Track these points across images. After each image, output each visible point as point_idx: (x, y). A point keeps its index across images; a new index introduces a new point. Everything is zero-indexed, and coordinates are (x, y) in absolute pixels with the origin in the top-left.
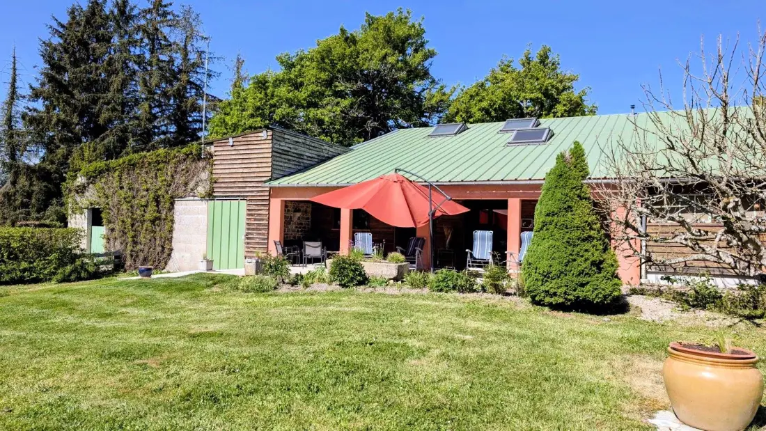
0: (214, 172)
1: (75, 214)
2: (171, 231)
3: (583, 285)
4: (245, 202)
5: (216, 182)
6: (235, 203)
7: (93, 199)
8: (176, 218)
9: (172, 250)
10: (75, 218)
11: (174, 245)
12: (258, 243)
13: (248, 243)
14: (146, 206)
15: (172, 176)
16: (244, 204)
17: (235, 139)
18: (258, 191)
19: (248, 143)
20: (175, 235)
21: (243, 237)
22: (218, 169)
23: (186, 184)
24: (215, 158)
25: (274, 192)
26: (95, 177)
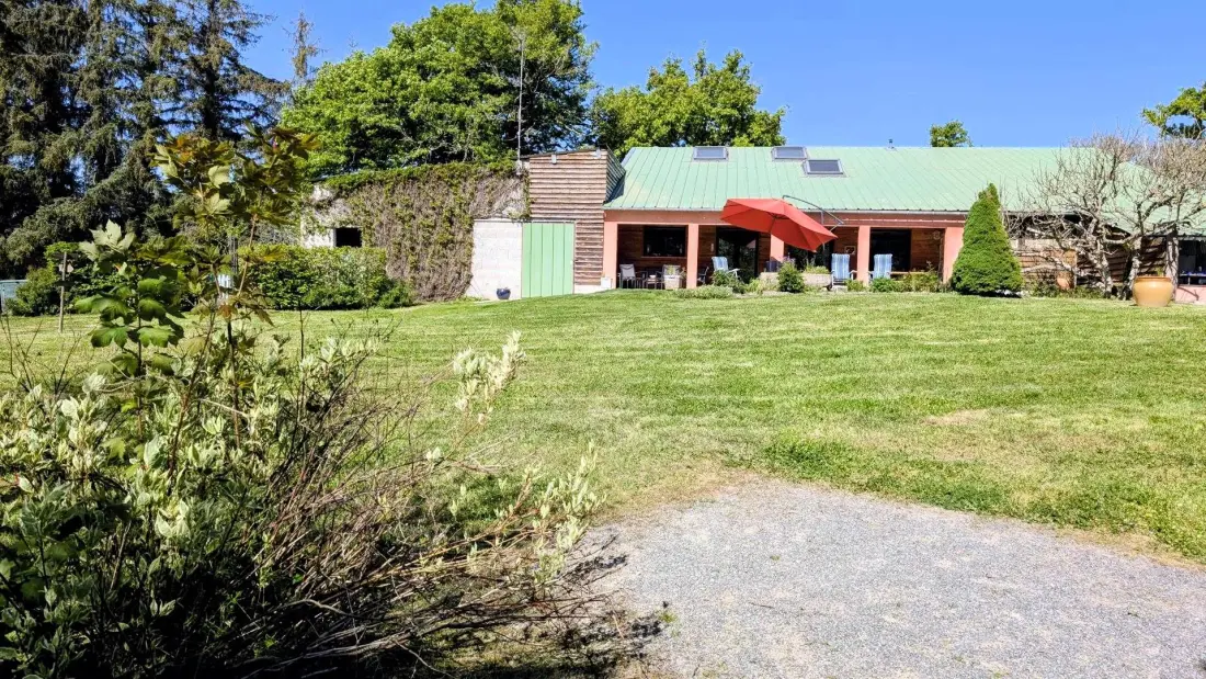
0: (531, 191)
1: (313, 234)
2: (470, 256)
3: (1007, 278)
4: (572, 226)
5: (533, 203)
6: (559, 227)
7: (344, 217)
8: (475, 241)
9: (471, 277)
10: (312, 240)
11: (474, 271)
12: (590, 269)
13: (578, 269)
14: (434, 227)
15: (472, 194)
16: (570, 229)
17: (558, 157)
18: (590, 214)
19: (576, 161)
20: (475, 260)
21: (572, 263)
22: (535, 189)
23: (491, 204)
24: (531, 176)
25: (611, 215)
26: (351, 191)
